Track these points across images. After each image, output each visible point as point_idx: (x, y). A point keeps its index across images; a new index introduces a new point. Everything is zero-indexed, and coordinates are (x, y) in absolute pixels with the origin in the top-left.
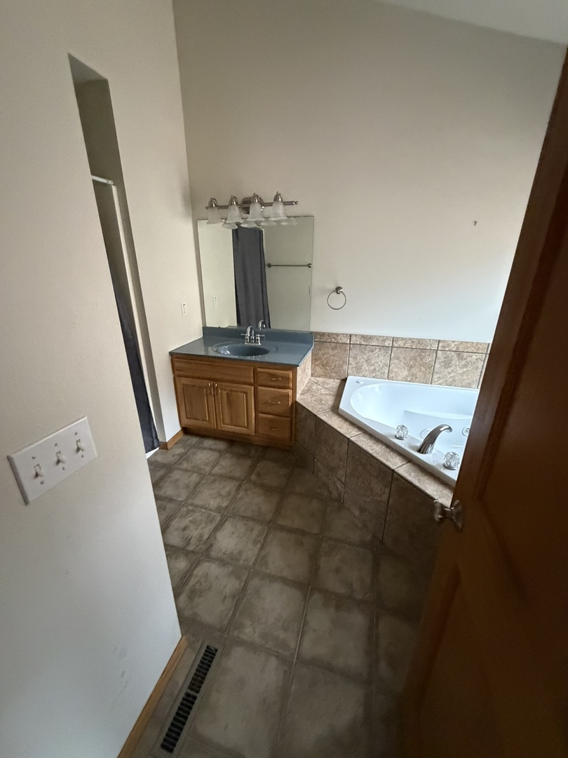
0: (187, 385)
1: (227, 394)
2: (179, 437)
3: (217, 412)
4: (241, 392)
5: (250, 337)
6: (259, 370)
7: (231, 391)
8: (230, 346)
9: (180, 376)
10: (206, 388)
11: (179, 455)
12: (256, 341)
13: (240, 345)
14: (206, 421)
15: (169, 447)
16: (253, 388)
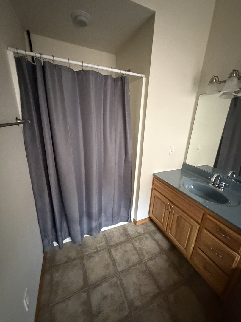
0: (157, 197)
1: (178, 217)
2: (146, 221)
3: (169, 222)
4: (188, 223)
5: (215, 182)
6: (209, 217)
7: (181, 217)
8: (197, 182)
9: (155, 189)
10: (166, 205)
11: (139, 233)
12: (219, 187)
13: (205, 184)
14: (161, 223)
15: (137, 224)
16: (198, 226)
